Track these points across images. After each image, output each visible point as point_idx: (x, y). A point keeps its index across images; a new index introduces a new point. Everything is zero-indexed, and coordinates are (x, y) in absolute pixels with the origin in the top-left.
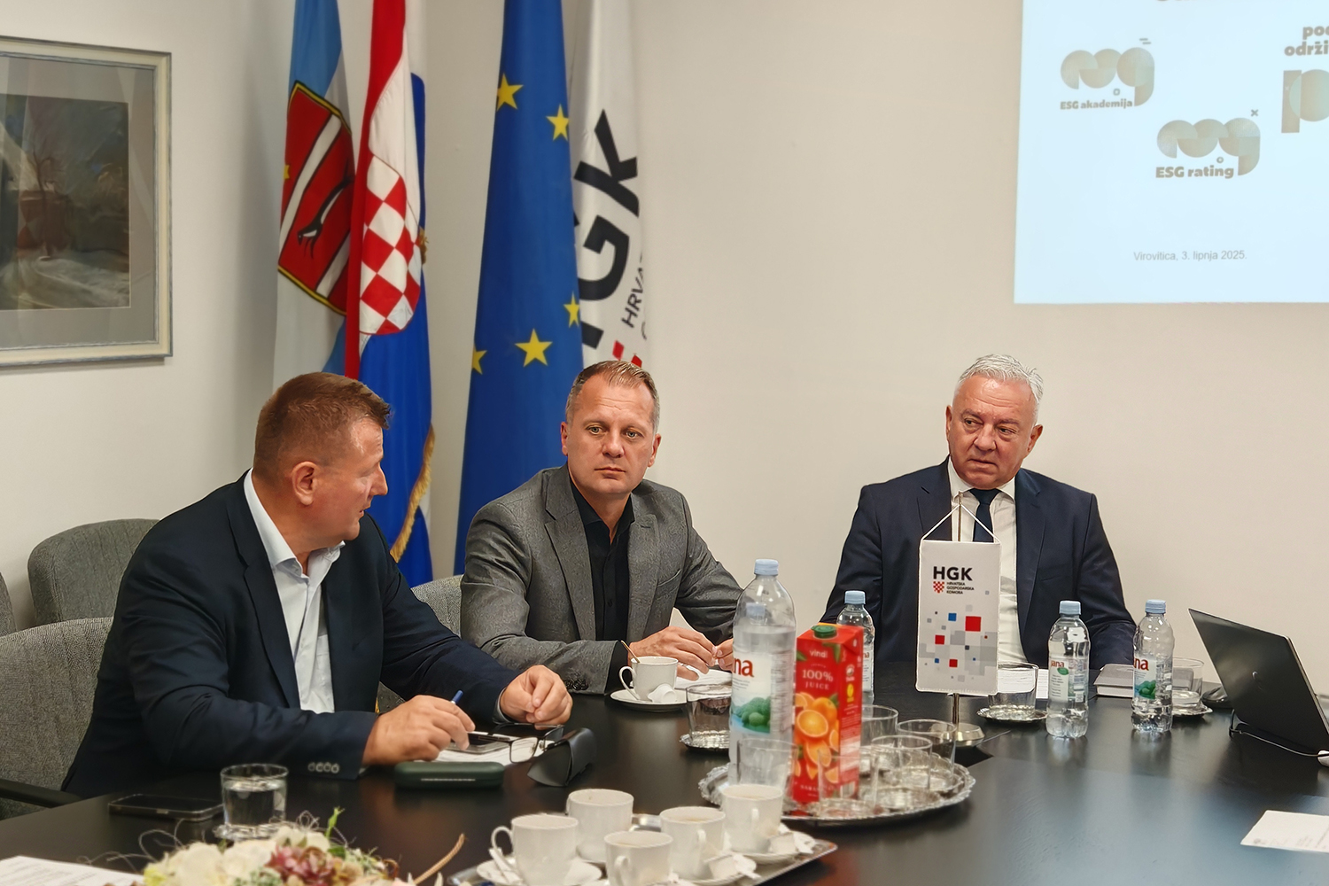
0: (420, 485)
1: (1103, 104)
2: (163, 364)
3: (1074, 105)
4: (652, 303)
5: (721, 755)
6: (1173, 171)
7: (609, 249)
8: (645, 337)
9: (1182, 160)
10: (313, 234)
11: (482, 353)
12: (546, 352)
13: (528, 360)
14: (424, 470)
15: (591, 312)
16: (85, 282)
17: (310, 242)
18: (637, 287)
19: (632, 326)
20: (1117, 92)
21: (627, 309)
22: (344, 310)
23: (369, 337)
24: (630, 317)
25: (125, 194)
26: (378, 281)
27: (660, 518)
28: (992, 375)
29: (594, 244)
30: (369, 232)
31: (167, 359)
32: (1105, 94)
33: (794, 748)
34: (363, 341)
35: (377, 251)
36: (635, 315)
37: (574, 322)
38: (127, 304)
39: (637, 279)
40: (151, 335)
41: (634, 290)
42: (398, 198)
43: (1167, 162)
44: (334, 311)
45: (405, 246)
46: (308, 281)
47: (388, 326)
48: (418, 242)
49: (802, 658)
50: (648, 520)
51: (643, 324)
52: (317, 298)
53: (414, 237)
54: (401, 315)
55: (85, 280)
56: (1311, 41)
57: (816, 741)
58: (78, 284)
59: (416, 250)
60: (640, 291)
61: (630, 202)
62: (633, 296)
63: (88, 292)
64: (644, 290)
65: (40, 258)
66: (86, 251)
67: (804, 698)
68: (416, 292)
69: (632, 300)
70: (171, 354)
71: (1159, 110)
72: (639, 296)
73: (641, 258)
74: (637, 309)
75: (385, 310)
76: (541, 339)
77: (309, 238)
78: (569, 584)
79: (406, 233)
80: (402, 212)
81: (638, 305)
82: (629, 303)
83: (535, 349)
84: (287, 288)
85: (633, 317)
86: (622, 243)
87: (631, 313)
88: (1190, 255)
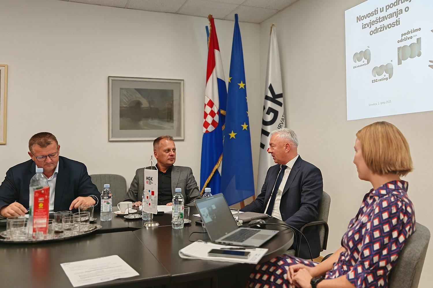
0: (216, 165)
3: (356, 67)
6: (375, 81)
7: (272, 114)
9: (377, 77)
12: (235, 136)
13: (231, 137)
20: (364, 62)
23: (204, 133)
29: (269, 113)
31: (183, 140)
32: (361, 63)
37: (245, 129)
38: (173, 129)
39: (281, 121)
43: (374, 78)
45: (212, 114)
47: (207, 131)
53: (216, 112)
54: (210, 129)
56: (403, 38)
59: (217, 115)
65: (150, 120)
68: (216, 124)
75: (206, 128)
76: (234, 133)
79: (212, 111)
86: (276, 113)
88: (380, 103)
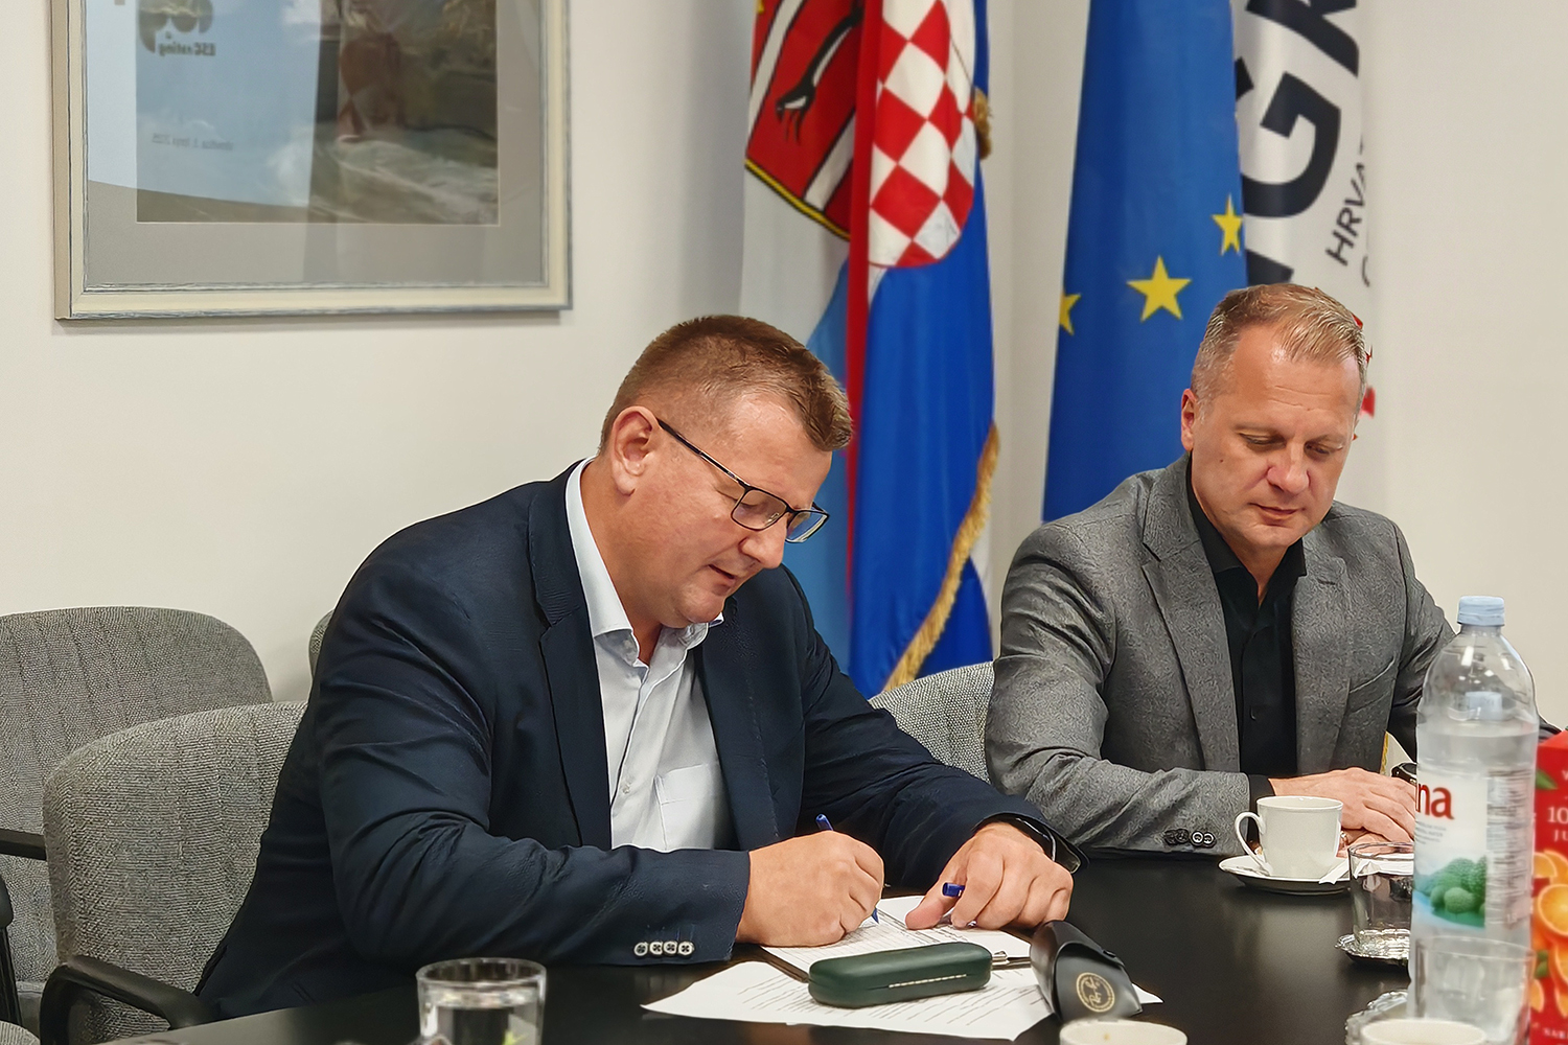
0: (970, 521)
2: (558, 323)
4: (1383, 222)
5: (1395, 973)
7: (1304, 131)
8: (1367, 282)
10: (800, 103)
11: (1074, 298)
12: (1181, 297)
13: (1149, 310)
14: (979, 499)
15: (1272, 237)
16: (420, 181)
17: (795, 118)
18: (1355, 197)
19: (1344, 262)
21: (1336, 234)
22: (846, 229)
23: (883, 271)
24: (1340, 249)
25: (491, 36)
26: (900, 178)
27: (1353, 563)
29: (1279, 120)
30: (886, 93)
31: (563, 313)
33: (1529, 955)
34: (875, 277)
35: (899, 126)
36: (1351, 244)
37: (1231, 247)
38: (494, 219)
39: (1354, 184)
40: (535, 273)
41: (1348, 201)
42: (935, 36)
44: (834, 233)
45: (946, 117)
46: (791, 180)
47: (914, 254)
48: (970, 113)
49: (1549, 785)
50: (1330, 568)
51: (1365, 260)
52: (808, 211)
53: (962, 103)
54: (939, 234)
55: (420, 177)
58: (406, 184)
59: (968, 127)
60: (1360, 204)
61: (1344, 51)
62: (1346, 211)
63: (428, 199)
64: (1366, 198)
65: (345, 136)
66: (424, 127)
67: (1551, 862)
68: (966, 199)
69: (1345, 219)
70: (569, 306)
72: (1356, 211)
73: (1362, 146)
74: (1354, 234)
75: (910, 226)
76: (1173, 274)
77: (795, 111)
78: (1187, 672)
79: (947, 97)
80: (943, 60)
81: (1354, 227)
82: (1340, 223)
83: (1160, 291)
84: (759, 197)
85: (1346, 247)
86: (1327, 120)
87: (1344, 240)
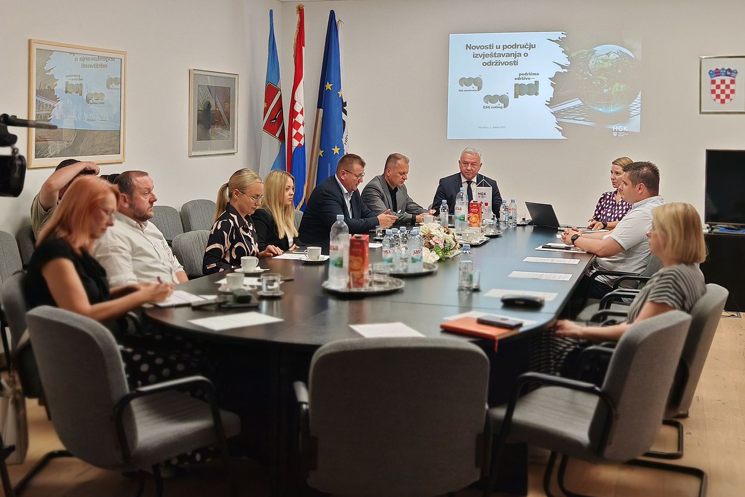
1: (470, 91)
3: (462, 91)
9: (490, 104)
11: (322, 151)
13: (335, 153)
18: (347, 135)
19: (346, 145)
20: (473, 88)
23: (295, 147)
26: (298, 133)
28: (469, 152)
30: (295, 120)
32: (470, 88)
34: (293, 148)
39: (347, 133)
40: (233, 147)
43: (486, 105)
46: (272, 132)
47: (300, 144)
52: (276, 137)
54: (302, 142)
56: (521, 77)
57: (474, 223)
69: (346, 138)
70: (237, 152)
71: (484, 92)
77: (273, 122)
84: (266, 135)
87: (346, 141)
88: (492, 127)
